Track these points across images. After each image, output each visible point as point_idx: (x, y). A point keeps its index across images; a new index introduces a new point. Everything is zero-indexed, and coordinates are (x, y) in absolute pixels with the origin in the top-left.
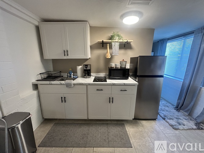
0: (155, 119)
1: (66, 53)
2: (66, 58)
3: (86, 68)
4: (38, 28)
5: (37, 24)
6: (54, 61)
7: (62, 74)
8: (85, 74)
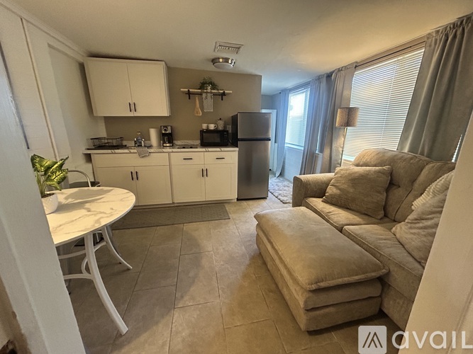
0: (265, 198)
1: (133, 107)
2: (131, 114)
3: (165, 130)
4: (82, 67)
5: (81, 60)
6: (108, 120)
7: (125, 143)
8: (164, 141)
